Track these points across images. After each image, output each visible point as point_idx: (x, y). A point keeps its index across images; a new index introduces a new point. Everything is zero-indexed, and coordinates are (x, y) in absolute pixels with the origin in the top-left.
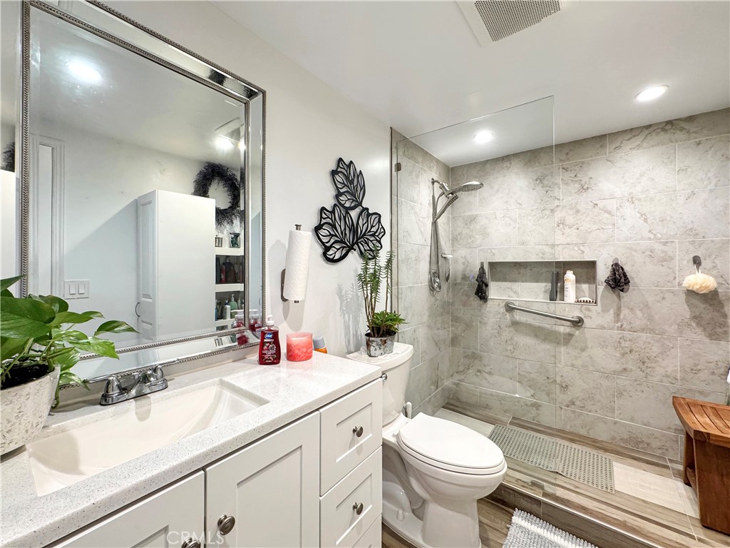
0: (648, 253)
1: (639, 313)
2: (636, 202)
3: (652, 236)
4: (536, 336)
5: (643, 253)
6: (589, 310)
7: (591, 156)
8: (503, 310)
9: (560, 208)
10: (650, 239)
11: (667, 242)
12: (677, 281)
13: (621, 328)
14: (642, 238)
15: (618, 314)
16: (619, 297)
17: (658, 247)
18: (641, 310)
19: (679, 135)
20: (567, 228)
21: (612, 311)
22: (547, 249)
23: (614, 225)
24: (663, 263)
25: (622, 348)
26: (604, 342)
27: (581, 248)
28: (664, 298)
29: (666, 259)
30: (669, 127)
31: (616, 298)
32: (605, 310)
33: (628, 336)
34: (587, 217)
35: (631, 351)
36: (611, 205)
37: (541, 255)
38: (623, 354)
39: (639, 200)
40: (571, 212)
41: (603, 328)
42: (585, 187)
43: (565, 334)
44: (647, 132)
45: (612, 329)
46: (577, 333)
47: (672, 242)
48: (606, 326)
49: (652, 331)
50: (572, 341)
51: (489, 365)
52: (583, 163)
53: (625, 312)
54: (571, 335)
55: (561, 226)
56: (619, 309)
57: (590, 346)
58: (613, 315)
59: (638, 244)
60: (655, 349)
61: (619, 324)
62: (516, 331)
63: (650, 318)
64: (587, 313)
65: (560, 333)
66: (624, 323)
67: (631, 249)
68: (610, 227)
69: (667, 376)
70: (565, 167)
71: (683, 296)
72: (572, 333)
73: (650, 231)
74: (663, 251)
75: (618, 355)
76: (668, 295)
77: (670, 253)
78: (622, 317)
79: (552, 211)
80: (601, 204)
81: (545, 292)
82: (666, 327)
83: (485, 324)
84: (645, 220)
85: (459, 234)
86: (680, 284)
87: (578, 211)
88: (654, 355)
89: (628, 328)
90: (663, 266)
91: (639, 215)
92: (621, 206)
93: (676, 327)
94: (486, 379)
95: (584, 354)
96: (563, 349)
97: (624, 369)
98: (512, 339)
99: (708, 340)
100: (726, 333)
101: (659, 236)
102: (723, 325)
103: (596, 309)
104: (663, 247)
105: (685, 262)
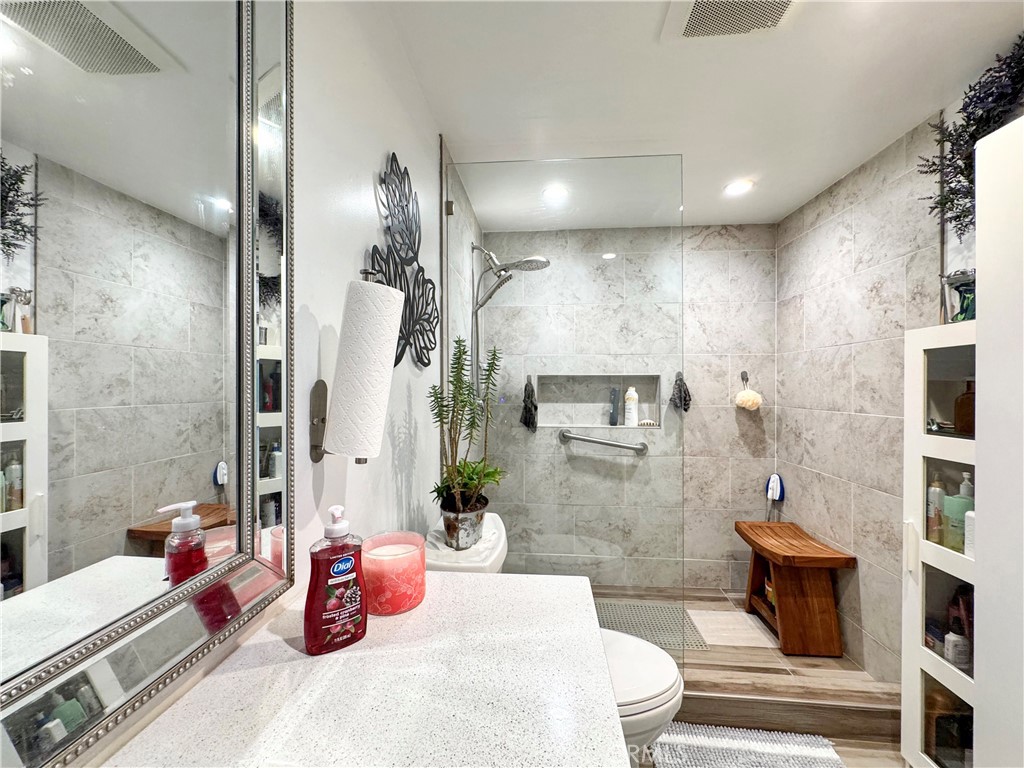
0: (706, 367)
1: (698, 434)
2: (696, 309)
3: (710, 350)
4: (597, 472)
5: (703, 367)
6: (652, 434)
7: (656, 250)
8: (555, 441)
9: (623, 308)
10: (708, 351)
11: (721, 356)
12: (730, 397)
13: (683, 453)
15: (680, 437)
16: (681, 417)
17: (715, 361)
18: (700, 431)
19: (732, 242)
20: (630, 334)
21: (674, 434)
22: (610, 360)
24: (719, 379)
27: (645, 359)
28: (719, 417)
29: (721, 375)
30: (723, 232)
31: (678, 419)
32: (668, 434)
34: (650, 322)
35: (691, 478)
36: (674, 310)
37: (602, 367)
39: (699, 307)
40: (634, 314)
41: (666, 454)
42: (650, 286)
43: (628, 466)
44: (705, 233)
45: (674, 455)
46: (641, 463)
47: (726, 356)
48: (669, 452)
49: (709, 453)
50: (636, 474)
51: (537, 520)
52: (648, 256)
53: (687, 433)
54: (634, 467)
55: (625, 331)
56: (681, 430)
57: (653, 478)
58: (675, 439)
59: (698, 357)
60: (711, 472)
61: (681, 449)
62: (573, 468)
63: (707, 439)
64: (651, 438)
65: (623, 466)
66: (686, 446)
68: (673, 336)
69: (721, 501)
70: (629, 258)
71: (734, 413)
72: (635, 464)
73: (708, 343)
74: (718, 366)
75: (679, 484)
76: (722, 413)
77: (724, 369)
78: (683, 440)
79: (616, 311)
80: (665, 308)
81: (604, 414)
82: (720, 448)
83: (533, 462)
84: (704, 331)
85: (496, 333)
86: (732, 401)
87: (642, 315)
88: (711, 479)
89: (689, 452)
90: (718, 382)
91: (698, 324)
92: (683, 313)
93: (728, 447)
94: (534, 541)
95: (648, 489)
96: (627, 484)
98: (568, 479)
99: (751, 458)
100: (764, 449)
101: (715, 349)
102: (763, 441)
103: (660, 432)
104: (718, 362)
105: (736, 378)
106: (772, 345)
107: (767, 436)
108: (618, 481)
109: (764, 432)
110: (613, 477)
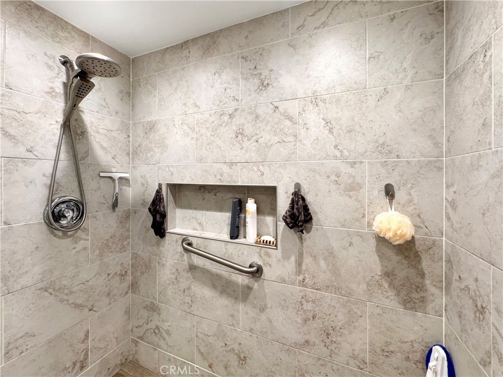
0: (333, 178)
1: (322, 263)
2: (321, 104)
3: (338, 154)
4: (214, 287)
5: (328, 177)
6: (268, 255)
7: (272, 40)
8: (179, 248)
9: (239, 112)
10: (336, 157)
11: (355, 163)
12: (366, 219)
13: (303, 283)
14: (327, 157)
15: (299, 263)
16: (301, 239)
17: (345, 169)
18: (325, 259)
20: (245, 139)
21: (293, 259)
22: (226, 169)
23: (295, 136)
24: (352, 193)
25: (305, 311)
26: (285, 301)
27: (261, 167)
28: (351, 244)
29: (353, 188)
31: (297, 240)
32: (286, 257)
33: (310, 295)
34: (266, 125)
35: (314, 317)
36: (293, 108)
37: (219, 177)
38: (306, 321)
39: (324, 101)
40: (250, 118)
41: (283, 281)
42: (265, 83)
43: (243, 287)
45: (292, 284)
46: (256, 286)
47: (361, 162)
48: (287, 279)
49: (337, 290)
50: (251, 297)
51: (167, 321)
52: (263, 49)
53: (307, 260)
54: (249, 288)
55: (240, 136)
56: (301, 255)
57: (269, 305)
58: (293, 264)
59: (322, 164)
60: (340, 316)
61: (301, 278)
62: (194, 278)
63: (335, 272)
64: (266, 258)
65: (238, 285)
66: (307, 276)
67: (314, 171)
68: (291, 139)
69: (355, 357)
70: (245, 55)
71: (373, 242)
72: (251, 285)
73: (336, 147)
74: (351, 176)
75: (300, 321)
76: (356, 240)
77: (359, 180)
78: (304, 268)
79: (231, 116)
80: (282, 106)
82: (353, 286)
83: (163, 265)
84: (331, 131)
85: (139, 146)
86: (370, 225)
87: (257, 117)
88: (340, 324)
89: (311, 283)
90: (350, 197)
91: (323, 122)
92: (304, 111)
93: (365, 286)
94: (164, 339)
95: (263, 317)
96: (241, 307)
97: (307, 341)
98: (189, 288)
99: (401, 309)
100: (423, 300)
101: (346, 153)
102: (420, 288)
103: (276, 254)
104: (350, 170)
105: (376, 192)
106: (437, 145)
107: (427, 282)
108: (233, 301)
109: (422, 275)
110: (229, 295)
